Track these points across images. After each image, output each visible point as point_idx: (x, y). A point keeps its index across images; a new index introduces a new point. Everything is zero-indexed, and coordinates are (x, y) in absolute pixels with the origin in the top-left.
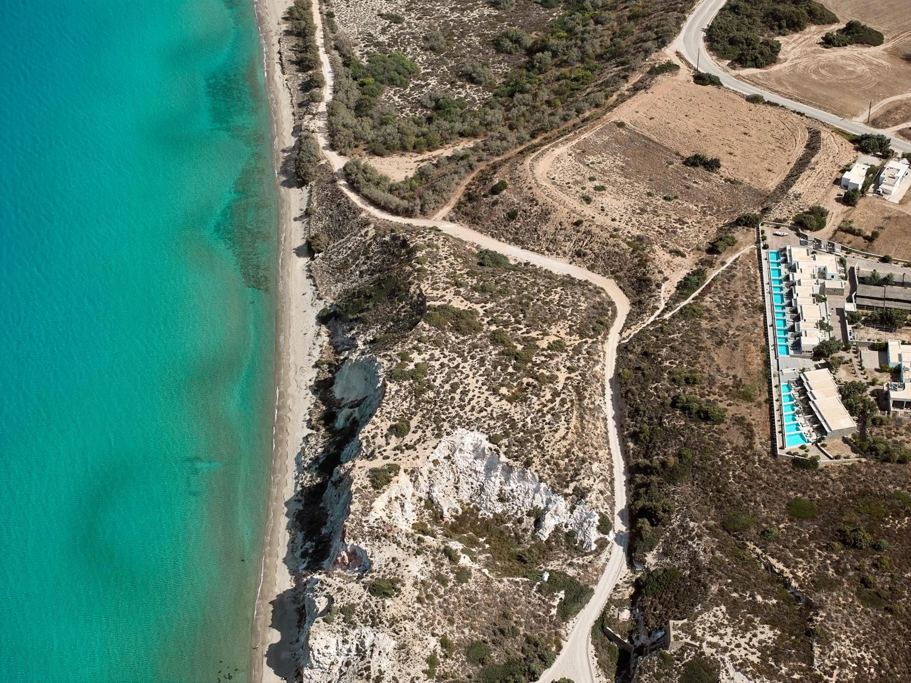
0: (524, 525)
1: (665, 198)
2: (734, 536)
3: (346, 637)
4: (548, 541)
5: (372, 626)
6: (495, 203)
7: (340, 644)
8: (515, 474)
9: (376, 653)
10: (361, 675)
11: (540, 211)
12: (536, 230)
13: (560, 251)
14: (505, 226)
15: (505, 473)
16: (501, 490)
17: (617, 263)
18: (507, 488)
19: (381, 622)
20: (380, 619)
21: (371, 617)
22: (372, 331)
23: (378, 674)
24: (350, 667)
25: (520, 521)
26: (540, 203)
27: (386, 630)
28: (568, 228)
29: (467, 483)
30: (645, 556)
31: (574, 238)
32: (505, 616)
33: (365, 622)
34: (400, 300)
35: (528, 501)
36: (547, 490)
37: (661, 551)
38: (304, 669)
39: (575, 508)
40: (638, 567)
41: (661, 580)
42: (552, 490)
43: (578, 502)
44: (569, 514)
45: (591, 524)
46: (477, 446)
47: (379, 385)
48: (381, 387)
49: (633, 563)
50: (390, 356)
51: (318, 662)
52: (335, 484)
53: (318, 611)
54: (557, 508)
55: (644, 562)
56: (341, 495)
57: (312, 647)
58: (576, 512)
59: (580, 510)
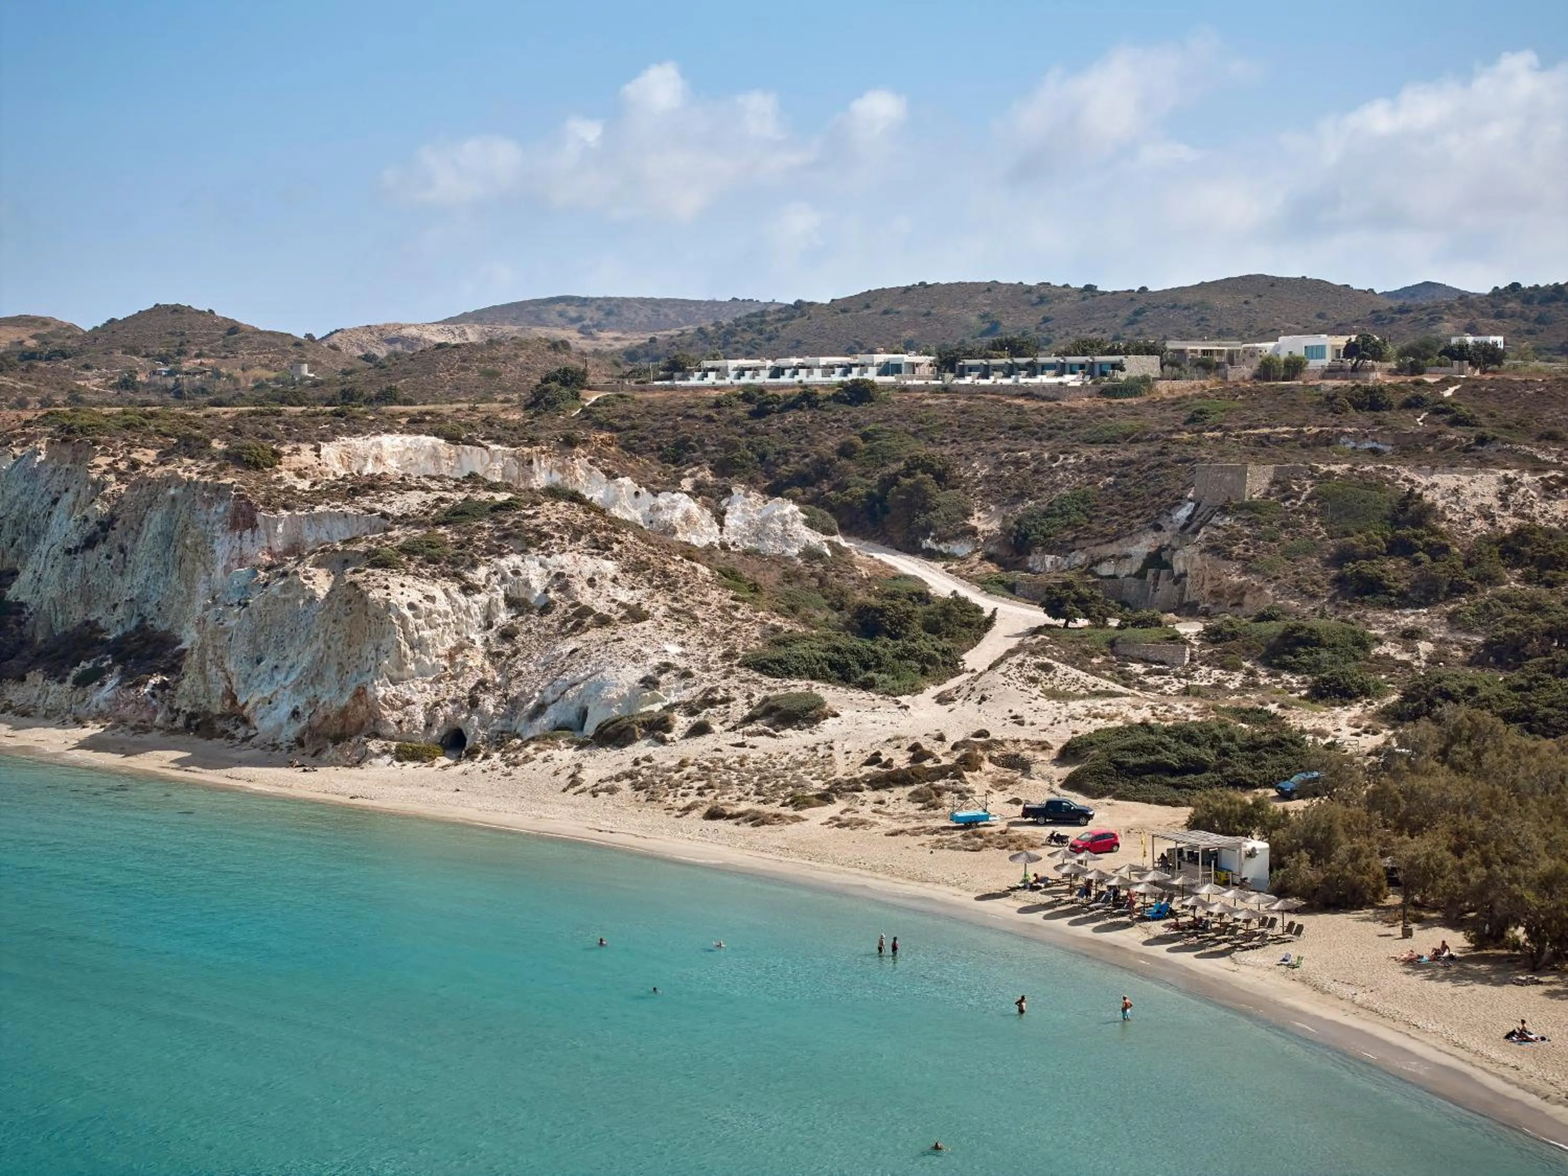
3: (465, 582)
5: (523, 552)
7: (456, 593)
8: (540, 478)
9: (580, 587)
10: (579, 626)
19: (544, 537)
20: (534, 531)
23: (623, 610)
24: (520, 637)
27: (569, 546)
30: (965, 526)
33: (494, 551)
36: (637, 494)
37: (993, 507)
38: (370, 689)
39: (724, 513)
40: (961, 548)
41: (1058, 511)
42: (649, 489)
43: (724, 502)
44: (716, 527)
45: (789, 519)
46: (410, 454)
47: (42, 457)
48: (50, 458)
49: (940, 552)
50: (24, 434)
51: (418, 645)
52: (90, 543)
53: (312, 599)
54: (687, 512)
55: (973, 531)
56: (128, 544)
57: (387, 601)
58: (730, 520)
59: (738, 513)
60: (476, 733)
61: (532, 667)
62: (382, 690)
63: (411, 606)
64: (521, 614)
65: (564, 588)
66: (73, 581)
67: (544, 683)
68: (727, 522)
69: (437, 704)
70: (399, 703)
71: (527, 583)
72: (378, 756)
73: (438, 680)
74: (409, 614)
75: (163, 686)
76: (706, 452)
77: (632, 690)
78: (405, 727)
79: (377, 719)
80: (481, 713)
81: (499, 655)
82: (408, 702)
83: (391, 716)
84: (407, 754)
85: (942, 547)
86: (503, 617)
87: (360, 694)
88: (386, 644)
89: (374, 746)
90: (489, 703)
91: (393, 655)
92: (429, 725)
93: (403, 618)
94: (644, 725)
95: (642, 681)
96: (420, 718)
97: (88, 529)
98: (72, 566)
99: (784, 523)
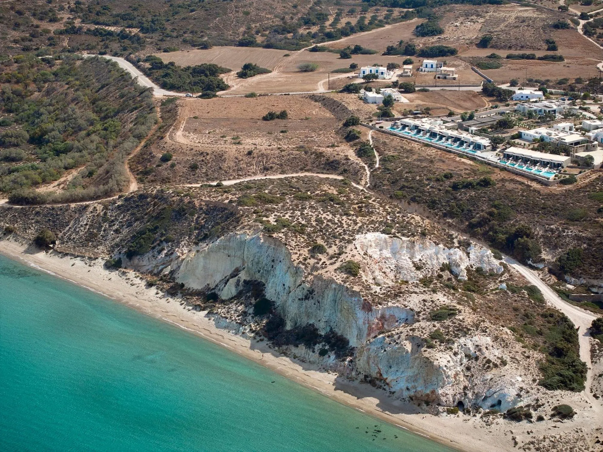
0: (445, 278)
1: (282, 132)
2: (583, 221)
3: (453, 351)
4: (469, 279)
5: (465, 336)
6: (173, 166)
7: (453, 357)
8: (417, 247)
9: (484, 350)
10: (489, 367)
11: (213, 157)
12: (220, 168)
13: (250, 174)
14: (194, 175)
15: (409, 250)
16: (413, 262)
17: (300, 163)
18: (416, 260)
19: (469, 330)
20: (466, 328)
21: (457, 331)
22: (183, 243)
23: (500, 361)
24: (472, 369)
25: (440, 276)
26: (209, 152)
27: (476, 333)
28: (244, 158)
29: (387, 268)
30: (541, 257)
31: (254, 162)
32: (516, 309)
33: (456, 336)
34: (192, 214)
35: (435, 262)
36: (444, 249)
37: (547, 249)
38: (436, 391)
39: (469, 253)
40: (541, 266)
41: (571, 258)
42: (448, 247)
43: (468, 249)
44: (468, 259)
45: (489, 256)
46: (378, 241)
47: (262, 241)
48: (265, 241)
49: (534, 266)
50: (248, 225)
51: (448, 377)
52: (307, 298)
53: (407, 352)
54: (460, 256)
55: (544, 260)
56: (320, 300)
57: (439, 365)
58: (471, 256)
59: (473, 253)
60: (468, 404)
61: (479, 383)
62: (440, 391)
63: (446, 366)
64: (469, 360)
65: (480, 350)
66: (303, 310)
67: (485, 390)
68: (470, 256)
69: (455, 395)
70: (444, 395)
71: (469, 349)
72: (442, 413)
73: (453, 385)
74: (445, 368)
75: (351, 361)
76: (442, 205)
77: (514, 398)
78: (448, 402)
79: (439, 399)
80: (468, 398)
81: (468, 376)
82: (447, 394)
83: (444, 399)
84: (450, 412)
85: (535, 265)
86: (465, 361)
87: (433, 392)
88: (440, 378)
89: (441, 409)
90: (470, 395)
91: (442, 381)
92: (454, 401)
93: (444, 371)
94: (524, 415)
95: (517, 395)
96: (451, 399)
97: (305, 292)
98: (302, 305)
99: (488, 258)
